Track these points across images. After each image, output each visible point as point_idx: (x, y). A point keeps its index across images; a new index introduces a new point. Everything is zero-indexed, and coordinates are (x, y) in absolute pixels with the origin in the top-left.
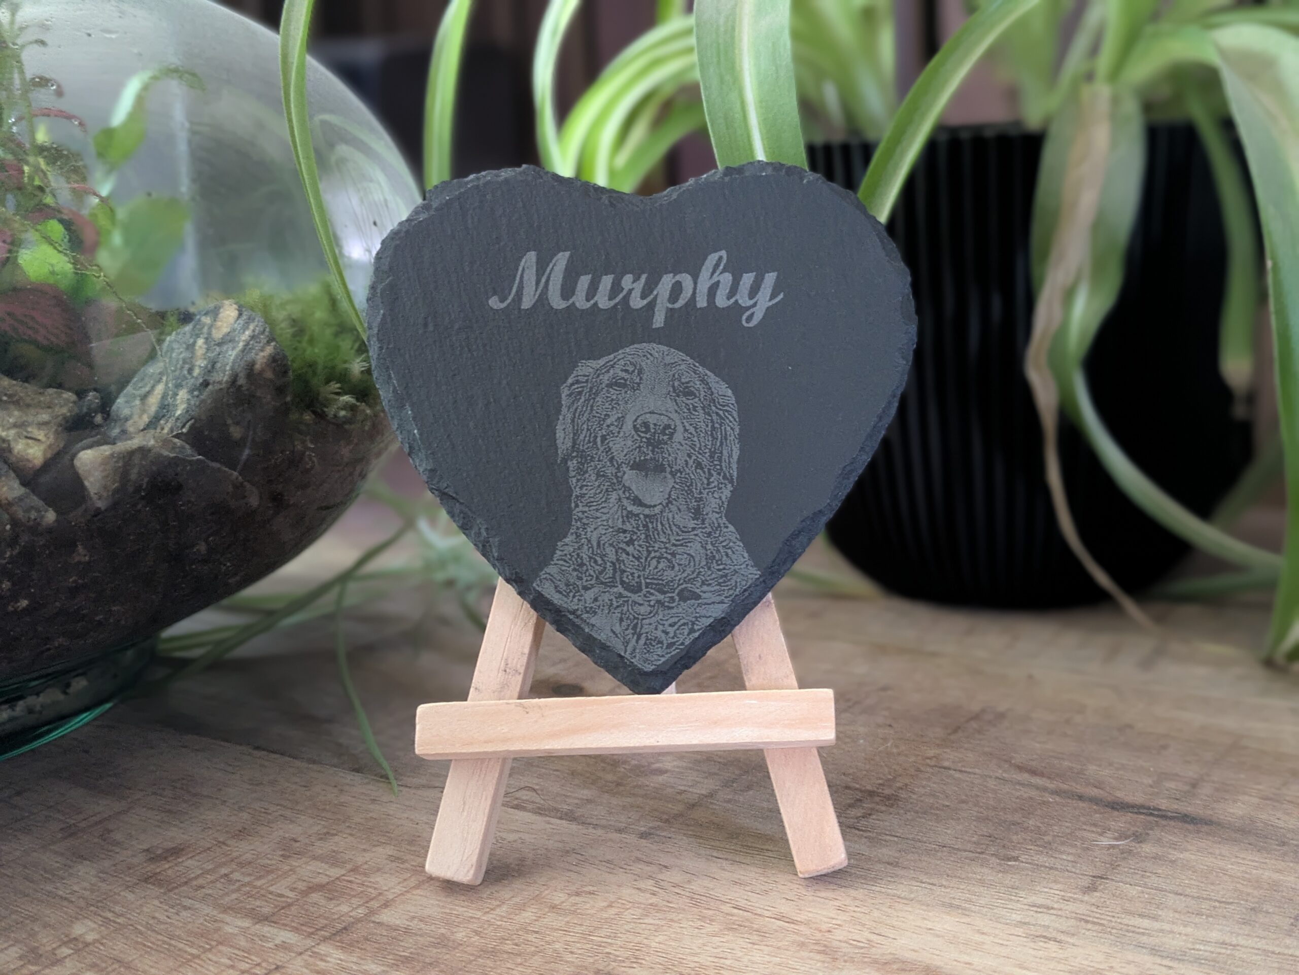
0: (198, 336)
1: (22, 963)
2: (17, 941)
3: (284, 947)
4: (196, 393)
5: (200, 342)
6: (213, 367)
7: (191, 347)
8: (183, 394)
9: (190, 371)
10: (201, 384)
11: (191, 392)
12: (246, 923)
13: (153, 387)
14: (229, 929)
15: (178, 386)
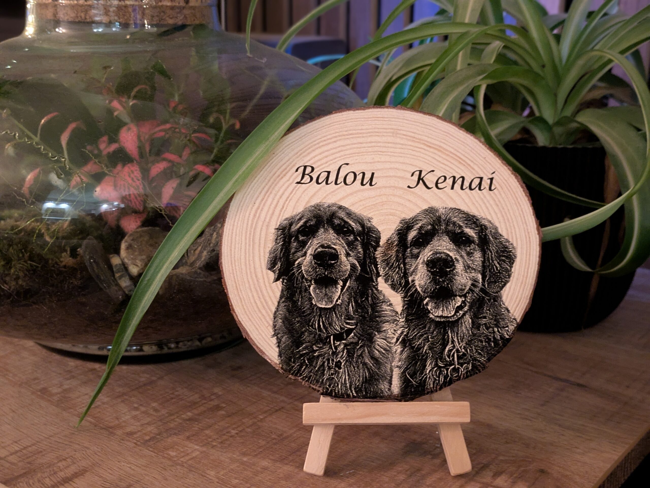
0: (215, 231)
1: (200, 400)
2: (197, 393)
3: (283, 401)
4: (209, 253)
5: (215, 233)
6: (217, 244)
7: (211, 235)
8: (205, 253)
9: (210, 244)
10: (212, 250)
11: (208, 252)
12: (270, 393)
13: (198, 247)
14: (265, 395)
15: (205, 249)
